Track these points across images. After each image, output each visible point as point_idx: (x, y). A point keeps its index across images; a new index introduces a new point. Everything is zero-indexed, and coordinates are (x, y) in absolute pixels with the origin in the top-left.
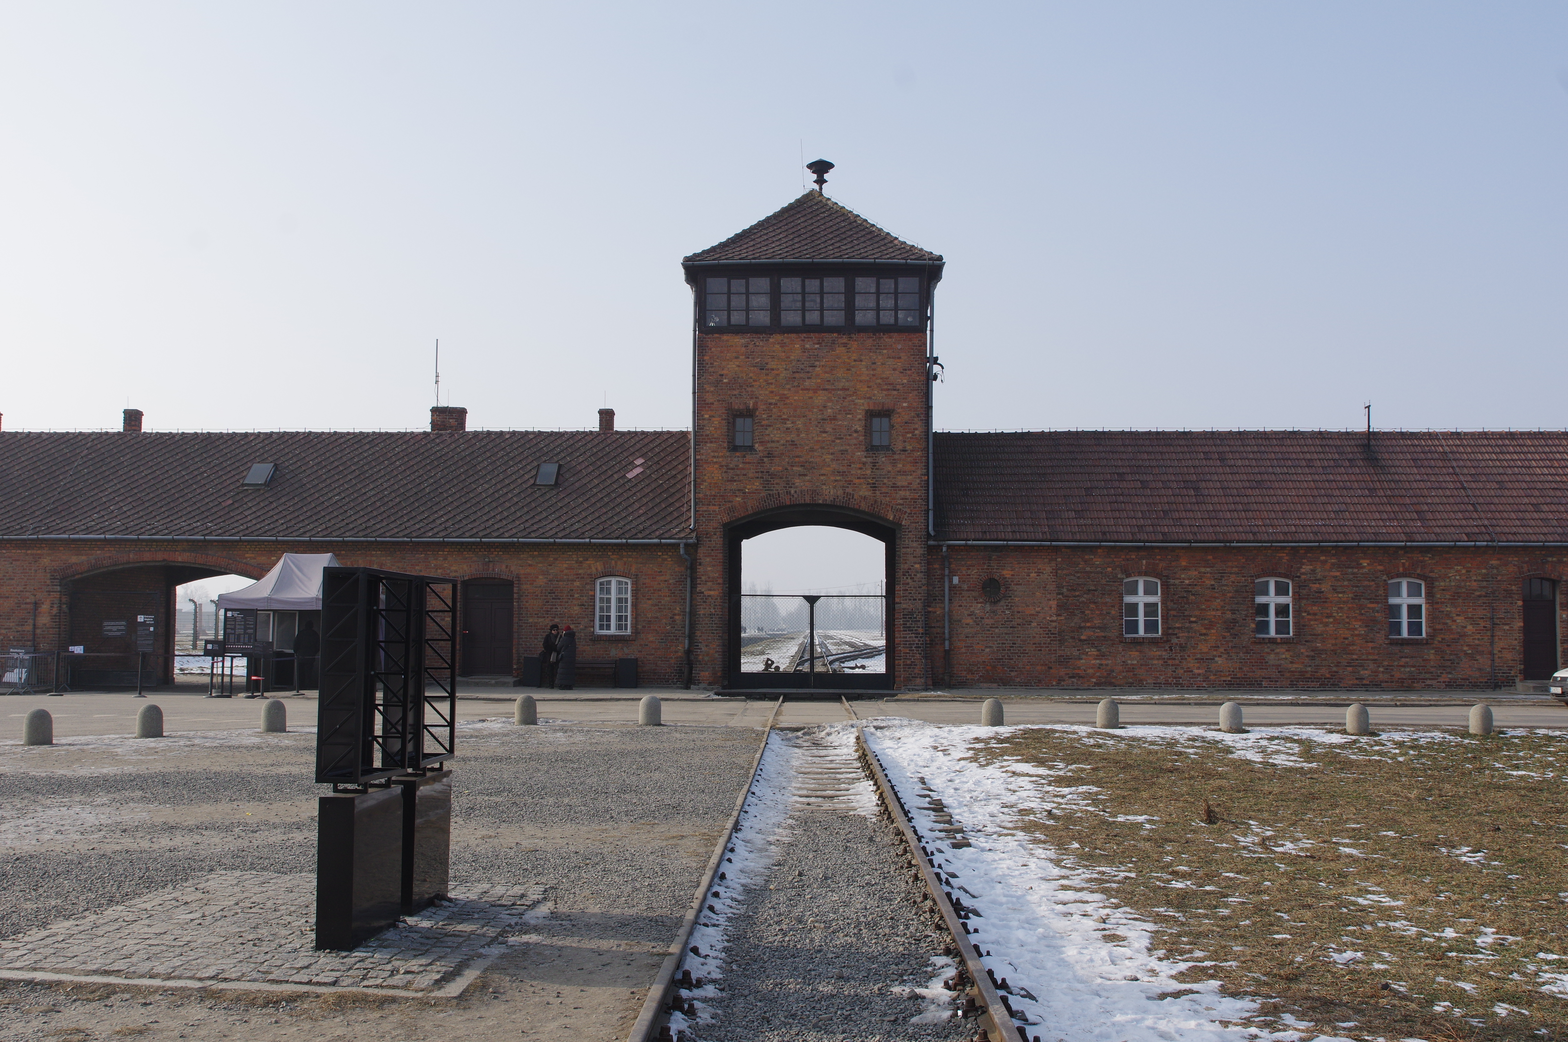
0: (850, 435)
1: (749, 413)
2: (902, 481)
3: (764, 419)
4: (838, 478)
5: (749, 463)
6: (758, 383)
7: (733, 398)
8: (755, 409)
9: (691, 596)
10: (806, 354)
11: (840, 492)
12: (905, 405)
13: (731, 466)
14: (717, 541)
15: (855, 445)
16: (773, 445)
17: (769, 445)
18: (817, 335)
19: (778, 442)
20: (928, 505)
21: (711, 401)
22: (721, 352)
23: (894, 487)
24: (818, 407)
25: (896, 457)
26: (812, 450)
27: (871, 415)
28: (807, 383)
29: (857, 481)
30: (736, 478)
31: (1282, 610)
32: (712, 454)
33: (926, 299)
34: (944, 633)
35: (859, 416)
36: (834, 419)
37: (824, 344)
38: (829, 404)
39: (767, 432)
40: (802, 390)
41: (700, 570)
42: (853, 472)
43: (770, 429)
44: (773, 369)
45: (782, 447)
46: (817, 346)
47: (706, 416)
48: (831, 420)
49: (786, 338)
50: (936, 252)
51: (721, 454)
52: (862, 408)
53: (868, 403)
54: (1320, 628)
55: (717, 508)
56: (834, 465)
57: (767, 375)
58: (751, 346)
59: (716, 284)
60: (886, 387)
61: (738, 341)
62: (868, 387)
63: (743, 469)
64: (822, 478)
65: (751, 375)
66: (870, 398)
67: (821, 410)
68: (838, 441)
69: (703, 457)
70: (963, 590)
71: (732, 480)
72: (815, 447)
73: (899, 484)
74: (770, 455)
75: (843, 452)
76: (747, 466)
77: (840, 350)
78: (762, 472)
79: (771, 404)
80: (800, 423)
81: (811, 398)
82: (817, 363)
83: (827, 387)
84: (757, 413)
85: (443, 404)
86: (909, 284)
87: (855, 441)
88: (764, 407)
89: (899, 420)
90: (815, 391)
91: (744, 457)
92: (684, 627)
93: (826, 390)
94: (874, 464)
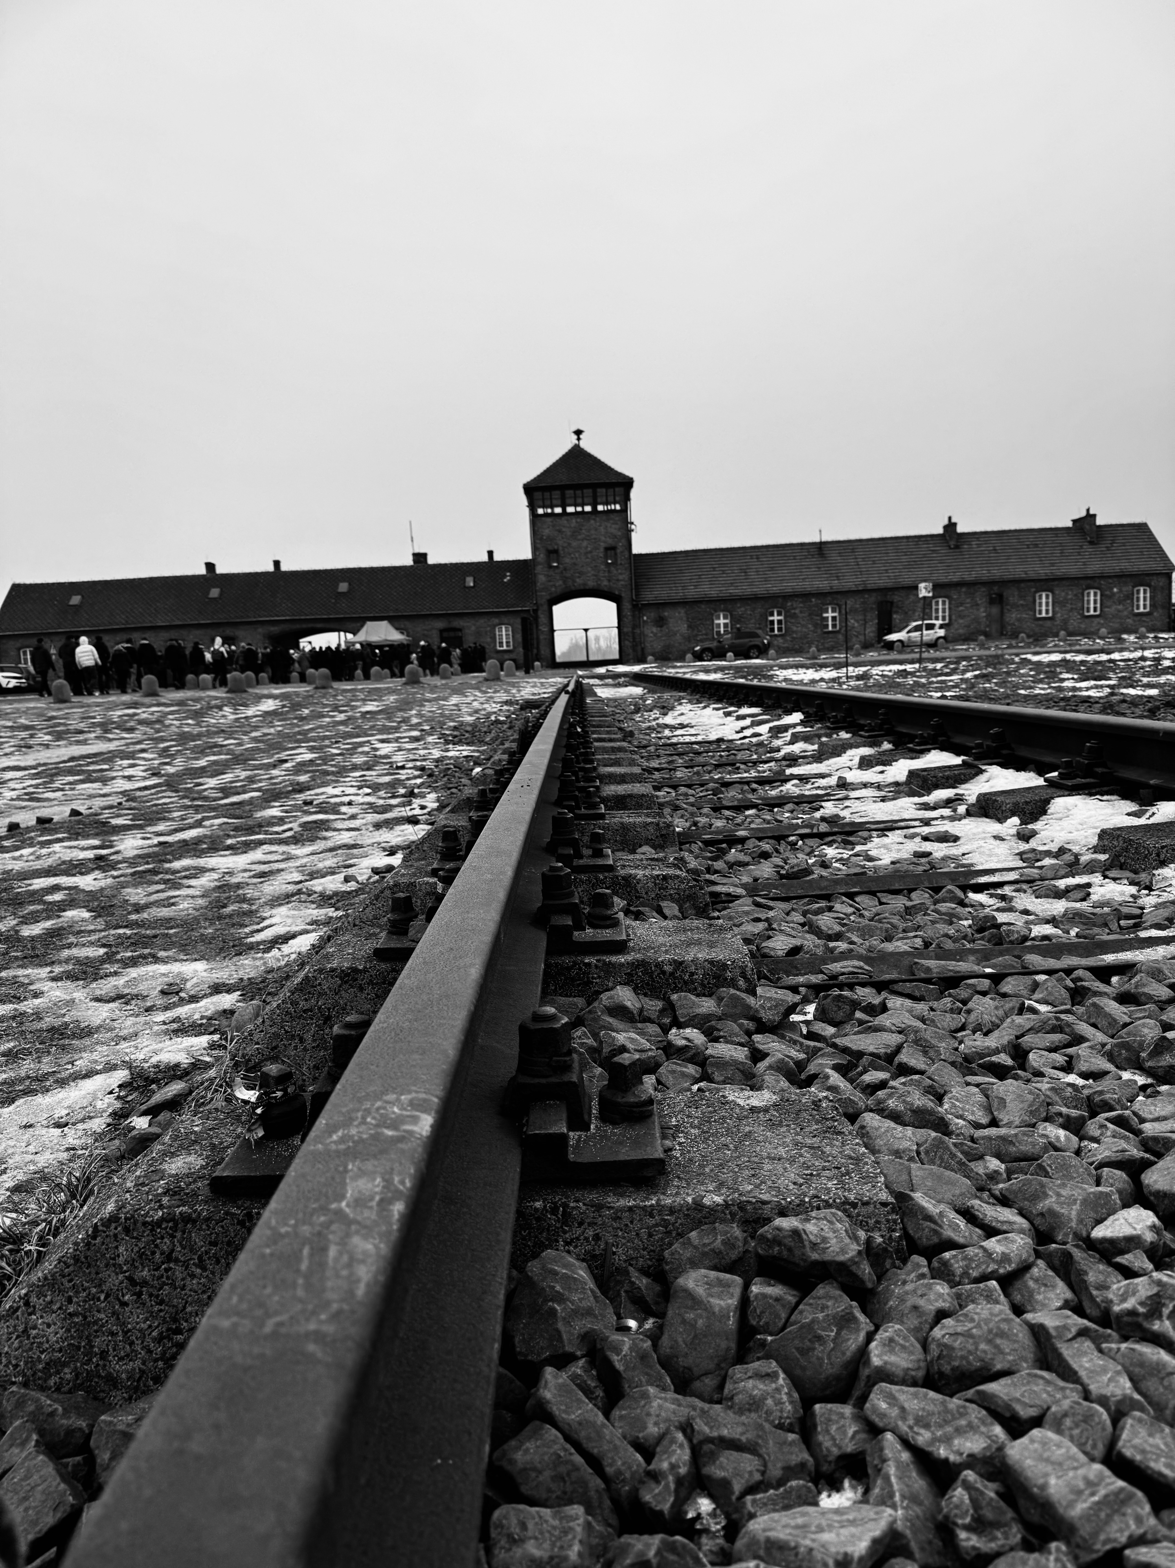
0: (598, 559)
1: (556, 552)
2: (621, 577)
3: (562, 554)
4: (594, 577)
5: (557, 574)
6: (558, 538)
7: (548, 544)
8: (558, 550)
9: (536, 631)
10: (578, 524)
11: (594, 583)
12: (620, 543)
13: (549, 575)
14: (546, 607)
15: (601, 563)
16: (567, 565)
17: (565, 565)
18: (582, 515)
19: (568, 563)
20: (632, 586)
21: (539, 545)
22: (542, 525)
23: (618, 580)
24: (584, 547)
25: (618, 567)
26: (583, 566)
27: (607, 549)
28: (579, 537)
29: (602, 578)
30: (552, 580)
31: (779, 622)
32: (541, 570)
33: (627, 498)
34: (641, 639)
35: (602, 551)
37: (585, 519)
38: (589, 546)
39: (564, 560)
40: (577, 540)
41: (537, 620)
42: (600, 575)
43: (565, 558)
44: (564, 532)
45: (570, 566)
46: (582, 520)
47: (537, 552)
48: (590, 552)
49: (569, 518)
50: (631, 475)
51: (544, 568)
52: (603, 547)
53: (605, 545)
54: (795, 629)
55: (544, 594)
56: (591, 572)
57: (562, 534)
58: (554, 522)
59: (538, 495)
60: (612, 537)
61: (549, 520)
62: (605, 537)
63: (555, 576)
64: (587, 577)
65: (555, 534)
66: (606, 542)
67: (585, 549)
68: (593, 562)
70: (648, 623)
71: (550, 581)
73: (620, 579)
74: (565, 569)
75: (596, 566)
77: (592, 522)
78: (563, 577)
79: (564, 547)
80: (577, 555)
81: (581, 543)
82: (583, 528)
84: (559, 552)
85: (417, 551)
86: (619, 490)
87: (600, 561)
88: (562, 549)
89: (618, 550)
90: (582, 540)
91: (555, 570)
93: (587, 539)
94: (609, 571)
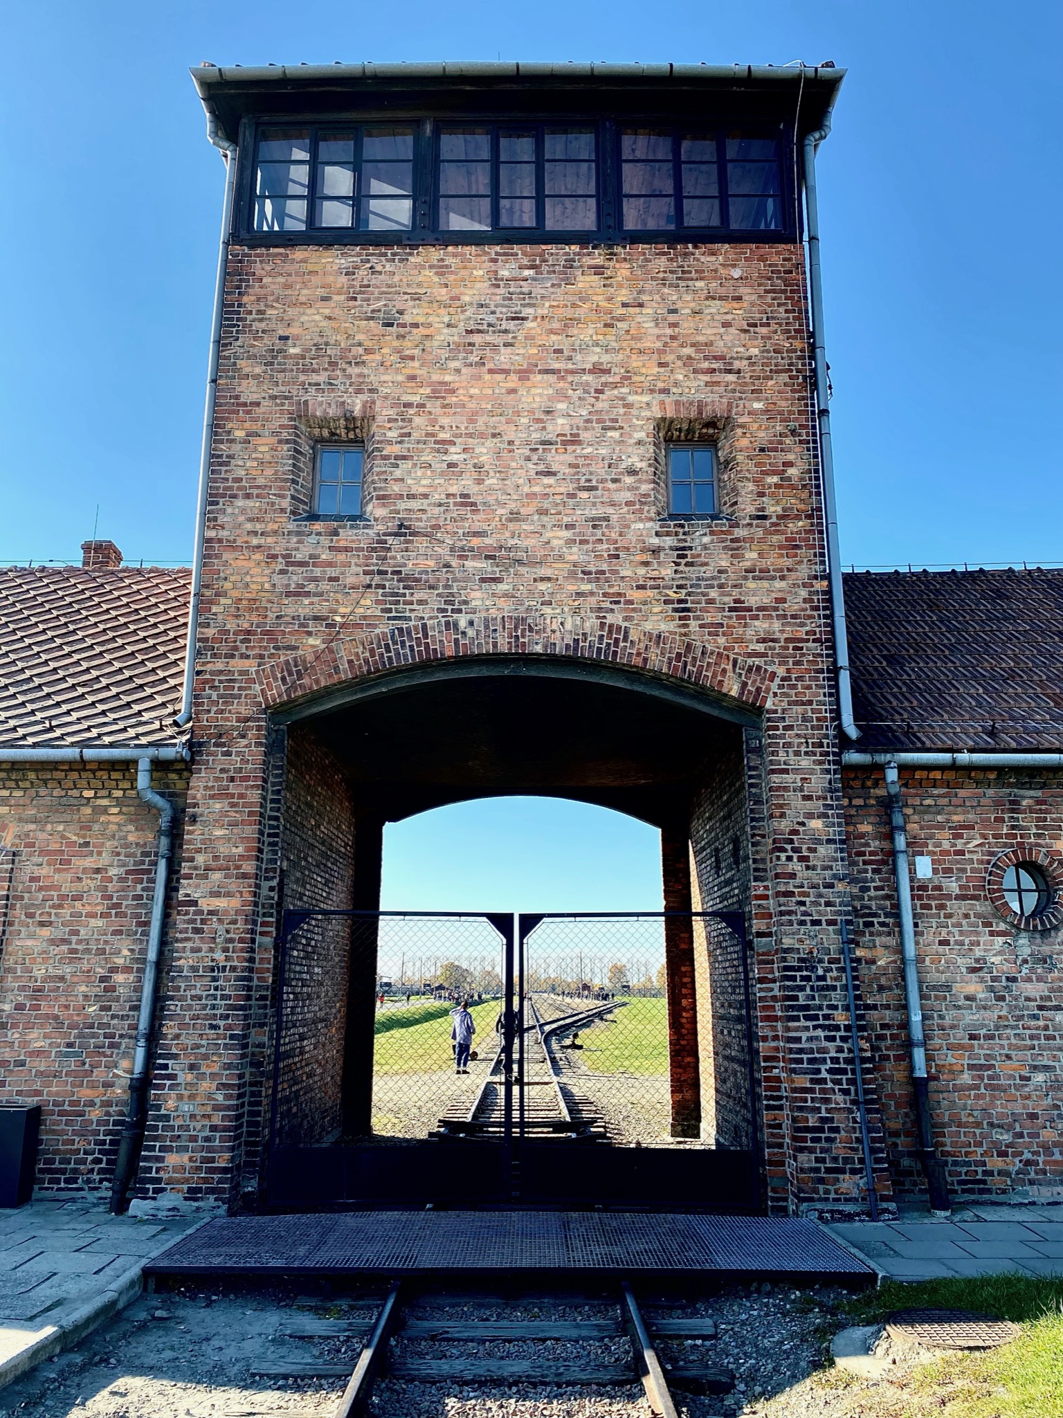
0: (615, 481)
1: (353, 434)
3: (390, 443)
4: (586, 587)
5: (346, 549)
6: (378, 357)
7: (312, 390)
8: (368, 418)
9: (166, 915)
10: (501, 291)
11: (591, 623)
12: (758, 405)
13: (299, 557)
14: (247, 753)
15: (628, 504)
16: (414, 504)
17: (402, 505)
18: (528, 248)
19: (426, 496)
20: (834, 656)
21: (254, 397)
22: (288, 286)
24: (532, 412)
25: (739, 533)
26: (515, 517)
27: (671, 434)
28: (504, 357)
29: (637, 595)
30: (311, 587)
32: (249, 526)
34: (905, 1025)
35: (641, 435)
36: (575, 440)
37: (545, 268)
38: (562, 406)
39: (398, 473)
40: (491, 371)
41: (194, 835)
42: (624, 573)
43: (405, 465)
44: (416, 325)
45: (437, 510)
46: (527, 273)
47: (239, 434)
48: (564, 443)
49: (452, 255)
51: (272, 526)
52: (647, 414)
53: (662, 403)
55: (251, 666)
56: (575, 554)
57: (401, 337)
58: (362, 273)
60: (706, 365)
61: (332, 261)
62: (661, 365)
63: (330, 564)
64: (543, 586)
65: (360, 337)
66: (665, 391)
67: (538, 421)
68: (585, 495)
69: (223, 534)
70: (949, 897)
71: (300, 593)
72: (523, 511)
73: (752, 601)
74: (403, 530)
75: (595, 523)
76: (341, 557)
77: (586, 282)
78: (380, 572)
79: (408, 405)
80: (484, 451)
81: (513, 391)
82: (528, 311)
83: (556, 366)
84: (374, 429)
87: (628, 496)
88: (392, 412)
89: (744, 442)
90: (524, 374)
91: (335, 533)
92: (136, 1008)
93: (552, 372)
94: (681, 552)
